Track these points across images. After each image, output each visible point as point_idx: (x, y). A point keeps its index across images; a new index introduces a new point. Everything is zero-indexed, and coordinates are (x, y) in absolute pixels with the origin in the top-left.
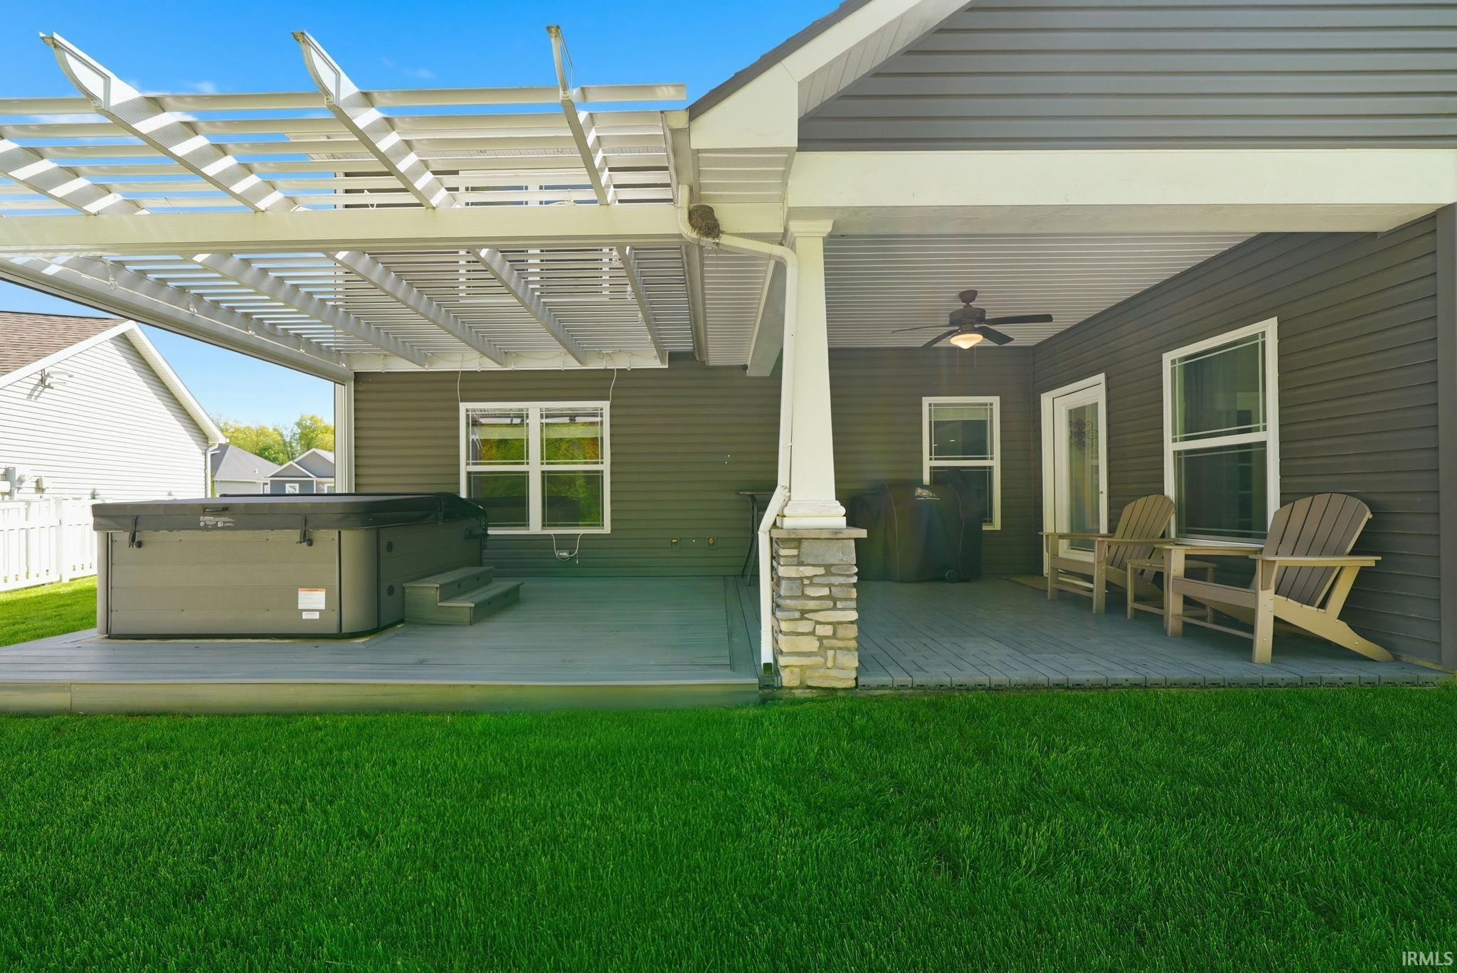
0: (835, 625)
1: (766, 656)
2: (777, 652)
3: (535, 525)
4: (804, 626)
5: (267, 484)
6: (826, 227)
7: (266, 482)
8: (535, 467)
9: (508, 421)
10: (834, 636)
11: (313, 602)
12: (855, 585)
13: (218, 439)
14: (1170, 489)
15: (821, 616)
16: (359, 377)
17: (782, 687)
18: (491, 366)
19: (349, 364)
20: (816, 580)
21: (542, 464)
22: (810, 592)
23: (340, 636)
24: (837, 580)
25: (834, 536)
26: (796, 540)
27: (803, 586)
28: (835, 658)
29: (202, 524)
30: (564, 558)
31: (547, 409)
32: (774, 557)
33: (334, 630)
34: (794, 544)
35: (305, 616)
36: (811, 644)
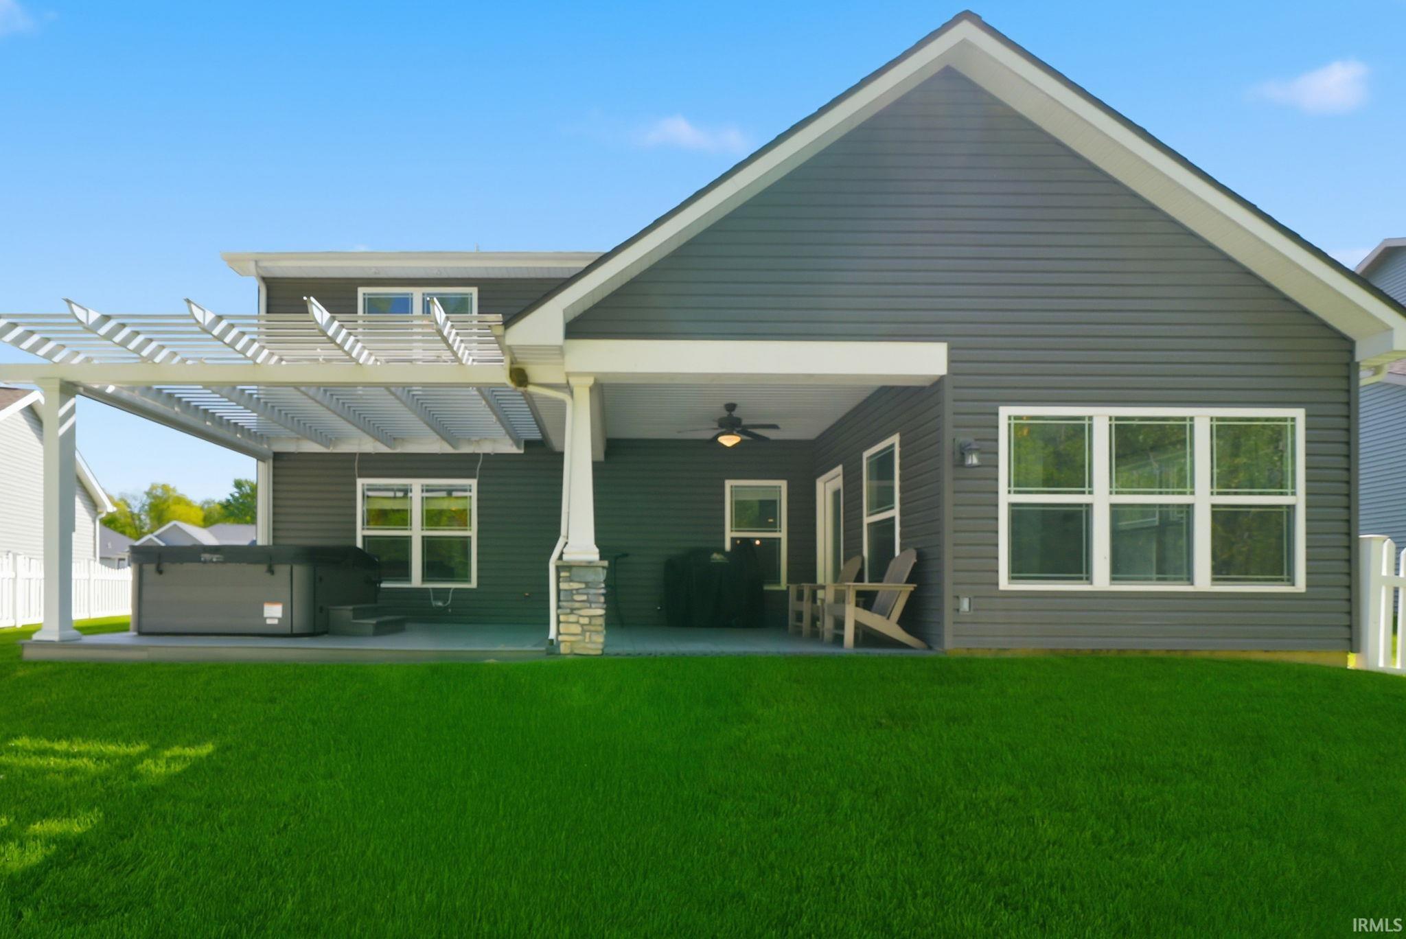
0: (590, 617)
1: (552, 634)
2: (559, 633)
3: (416, 579)
4: (573, 618)
5: (124, 559)
6: (590, 381)
7: (122, 557)
8: (417, 532)
9: (391, 494)
10: (590, 624)
11: (273, 613)
12: (603, 594)
13: (105, 507)
14: (866, 553)
15: (583, 612)
16: (277, 456)
17: (560, 654)
18: (383, 449)
19: (269, 445)
20: (580, 591)
21: (423, 530)
22: (577, 598)
23: (292, 635)
24: (592, 591)
25: (589, 565)
26: (569, 567)
27: (573, 594)
28: (590, 637)
29: (202, 559)
30: (440, 607)
31: (427, 486)
32: (558, 578)
33: (289, 631)
34: (568, 569)
35: (269, 622)
36: (576, 629)
